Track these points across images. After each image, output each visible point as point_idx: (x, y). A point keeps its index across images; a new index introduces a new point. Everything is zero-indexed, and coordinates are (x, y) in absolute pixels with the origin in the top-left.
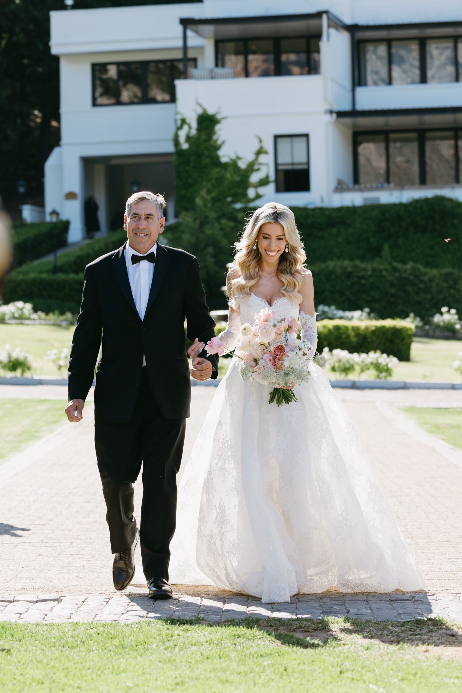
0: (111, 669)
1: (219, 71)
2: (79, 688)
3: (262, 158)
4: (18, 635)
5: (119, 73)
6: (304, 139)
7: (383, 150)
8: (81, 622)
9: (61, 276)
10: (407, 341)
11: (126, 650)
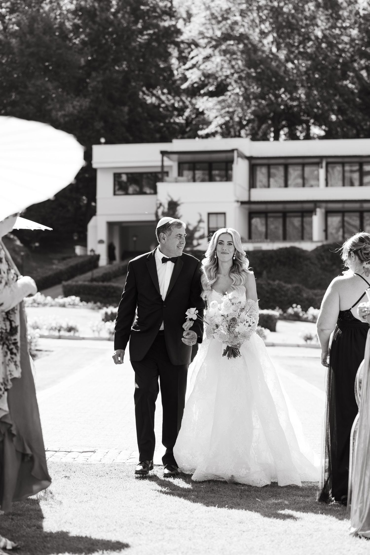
0: (122, 488)
1: (180, 178)
2: (106, 497)
3: (201, 225)
4: (74, 469)
5: (128, 178)
6: (223, 216)
7: (264, 222)
8: (106, 463)
9: (95, 283)
10: (275, 321)
11: (130, 479)
